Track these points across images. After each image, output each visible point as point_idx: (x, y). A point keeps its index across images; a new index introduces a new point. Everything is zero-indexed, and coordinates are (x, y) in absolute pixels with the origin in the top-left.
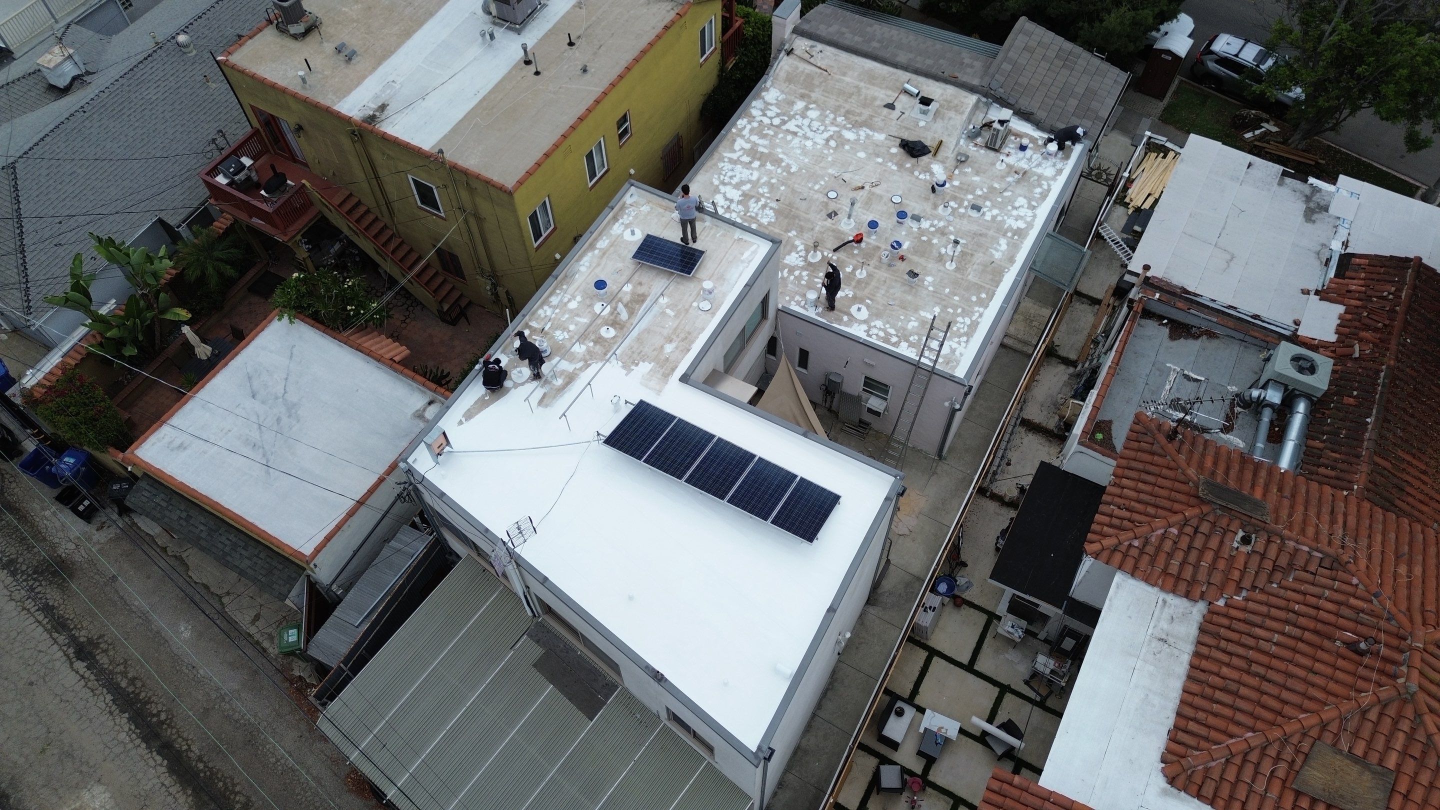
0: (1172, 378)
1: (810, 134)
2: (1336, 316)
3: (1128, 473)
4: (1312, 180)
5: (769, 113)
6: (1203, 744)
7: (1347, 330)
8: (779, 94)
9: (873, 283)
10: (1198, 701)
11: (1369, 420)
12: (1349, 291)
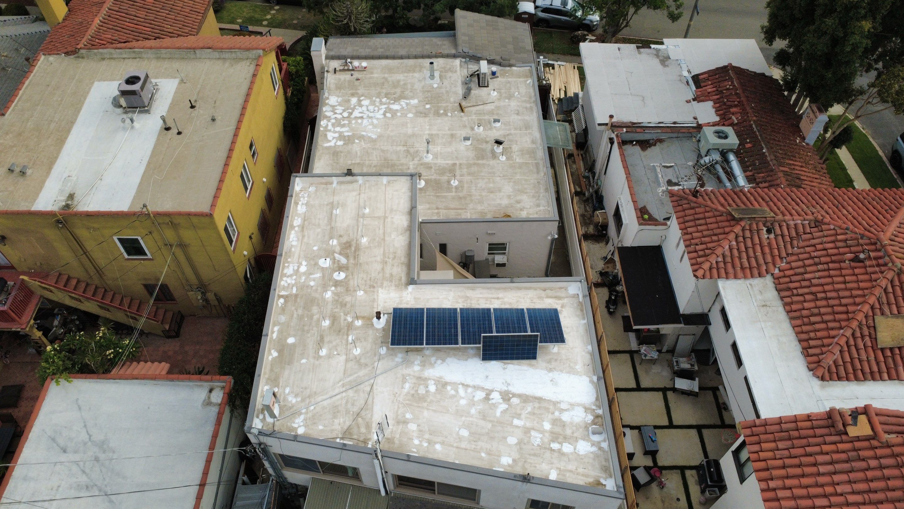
0: (659, 170)
1: (371, 115)
2: (711, 107)
3: (688, 224)
4: (652, 46)
5: (337, 111)
6: (824, 349)
7: (721, 112)
8: (336, 98)
9: (465, 186)
10: (805, 328)
11: (764, 151)
12: (709, 93)
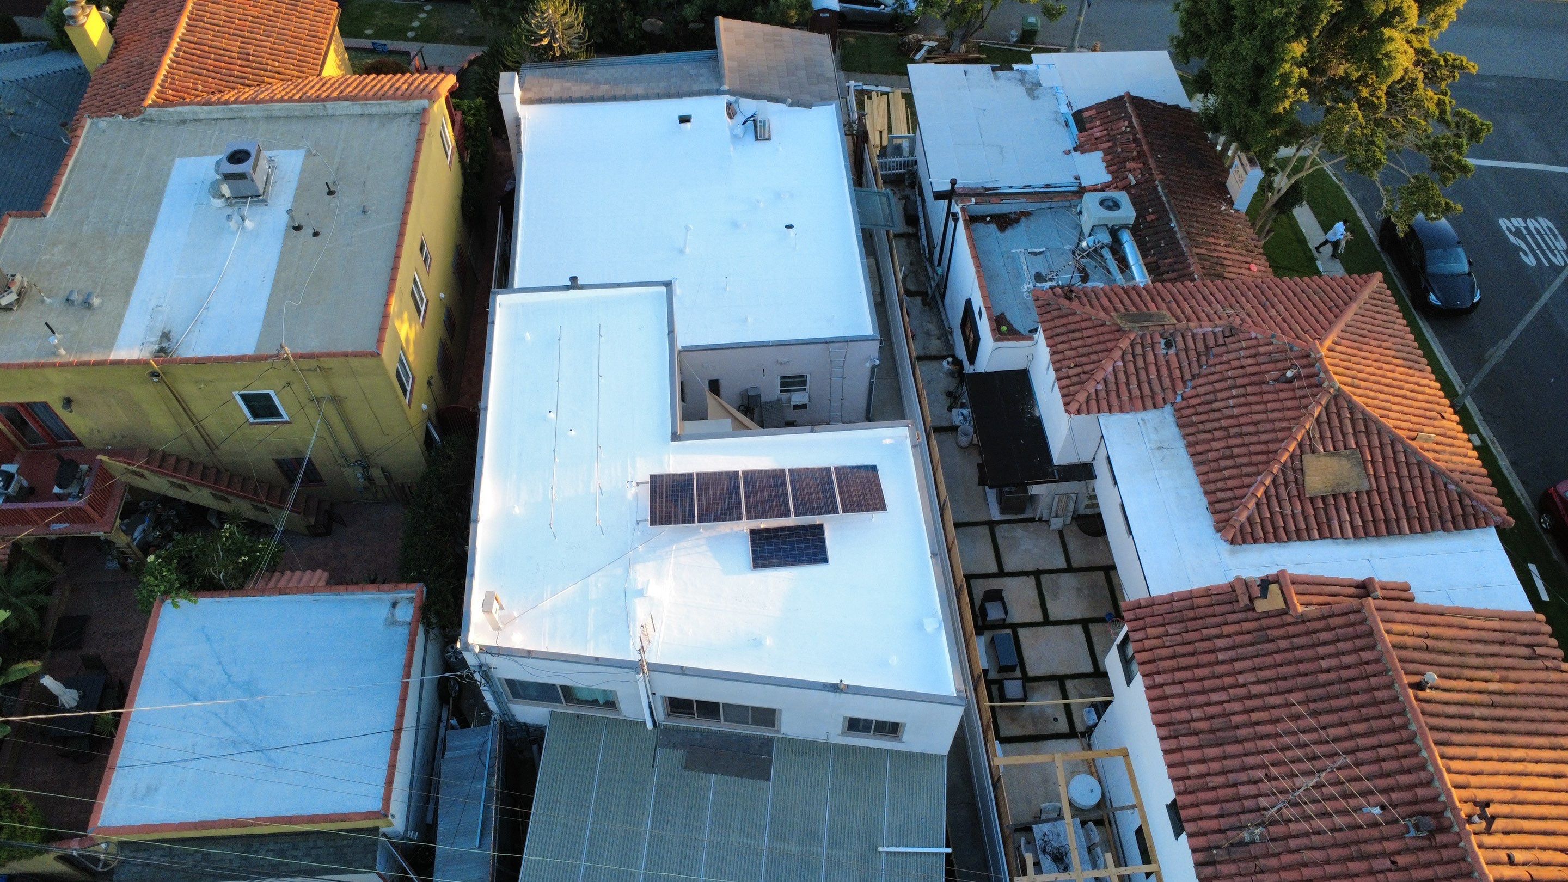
0: (1023, 259)
2: (1100, 160)
3: (1058, 339)
4: (1015, 66)
7: (1114, 168)
10: (1212, 476)
11: (1172, 225)
12: (1097, 139)
